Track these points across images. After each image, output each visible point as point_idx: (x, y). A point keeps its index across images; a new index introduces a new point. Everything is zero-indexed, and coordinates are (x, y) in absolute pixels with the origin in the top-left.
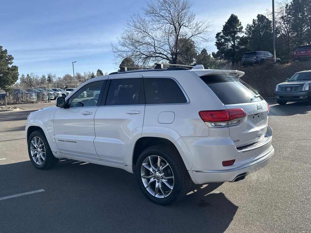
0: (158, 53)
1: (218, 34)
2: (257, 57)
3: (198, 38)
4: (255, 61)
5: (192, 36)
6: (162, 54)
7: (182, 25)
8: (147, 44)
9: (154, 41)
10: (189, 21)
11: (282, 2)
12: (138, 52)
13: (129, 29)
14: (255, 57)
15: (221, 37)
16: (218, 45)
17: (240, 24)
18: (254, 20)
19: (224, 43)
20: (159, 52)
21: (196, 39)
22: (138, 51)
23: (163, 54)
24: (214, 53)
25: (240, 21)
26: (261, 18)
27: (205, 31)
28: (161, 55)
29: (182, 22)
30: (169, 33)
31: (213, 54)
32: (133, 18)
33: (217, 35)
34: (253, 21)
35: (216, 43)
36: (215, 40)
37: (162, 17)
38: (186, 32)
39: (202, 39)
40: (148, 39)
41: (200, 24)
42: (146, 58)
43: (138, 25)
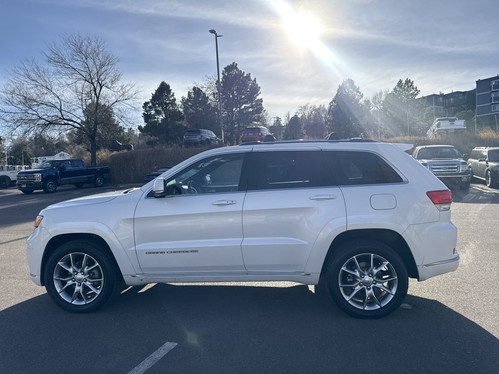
0: (66, 120)
1: (146, 104)
2: (202, 136)
3: (125, 105)
4: (200, 140)
5: (116, 101)
6: (72, 121)
7: (103, 85)
8: (46, 105)
9: (60, 103)
10: (112, 82)
11: (211, 77)
12: (34, 116)
13: (16, 79)
14: (200, 137)
15: (150, 107)
16: (147, 117)
17: (173, 95)
18: (189, 92)
19: (154, 115)
20: (67, 118)
21: (122, 106)
22: (33, 114)
23: (75, 122)
24: (140, 126)
25: (172, 92)
26: (197, 91)
27: (134, 97)
28: (70, 123)
29: (103, 82)
30: (82, 93)
31: (140, 128)
32: (25, 63)
33: (144, 104)
34: (189, 94)
35: (144, 114)
36: (142, 111)
37: (73, 70)
38: (108, 95)
39: (130, 107)
40: (49, 98)
41: (128, 88)
42: (46, 125)
43: (33, 76)
